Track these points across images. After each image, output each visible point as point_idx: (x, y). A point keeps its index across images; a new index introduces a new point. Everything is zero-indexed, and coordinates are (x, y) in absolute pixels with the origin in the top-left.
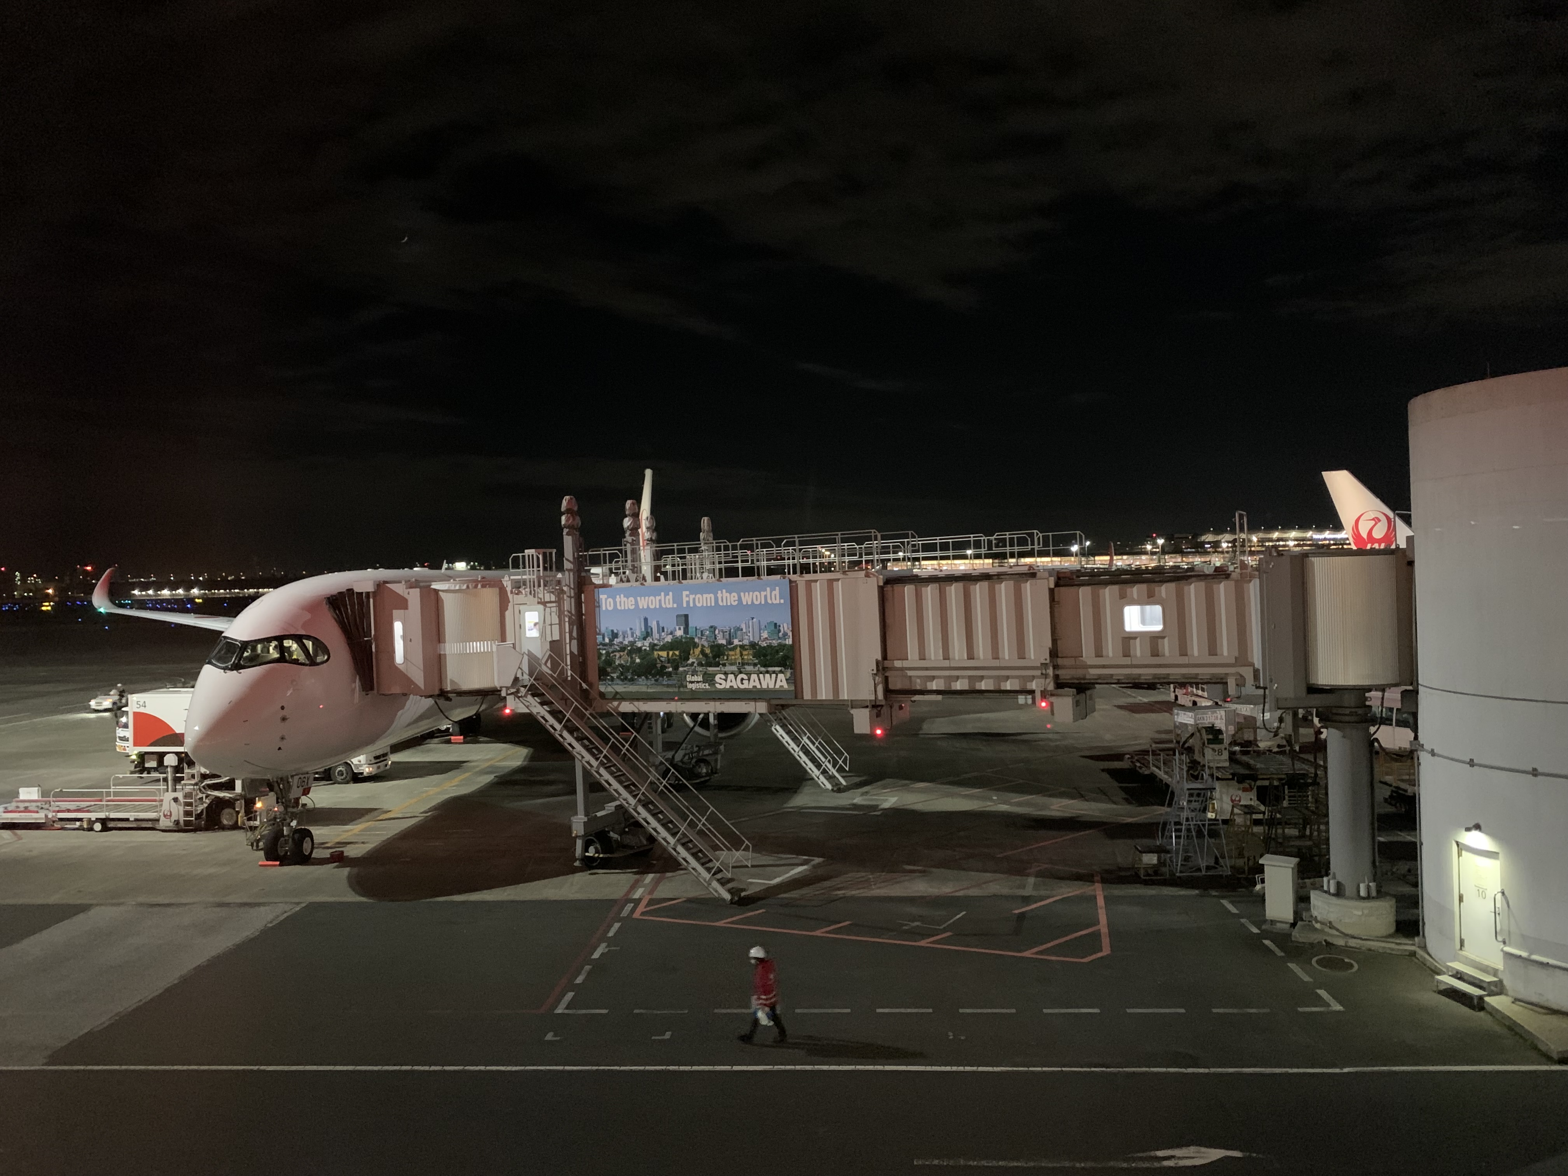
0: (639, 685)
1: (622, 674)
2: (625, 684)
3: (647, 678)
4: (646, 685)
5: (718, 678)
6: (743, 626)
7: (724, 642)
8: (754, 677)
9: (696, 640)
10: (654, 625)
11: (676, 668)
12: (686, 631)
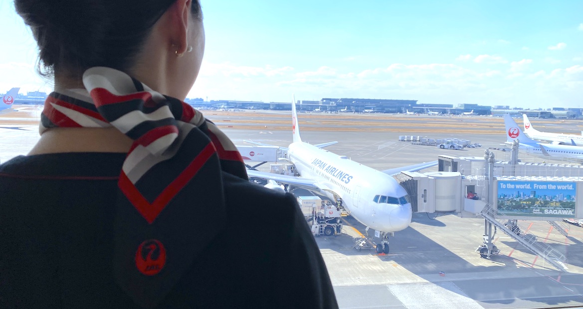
0: (514, 211)
1: (507, 208)
2: (509, 211)
4: (517, 211)
5: (545, 211)
6: (557, 196)
7: (549, 200)
8: (560, 211)
9: (538, 199)
10: (522, 194)
11: (529, 207)
12: (534, 196)
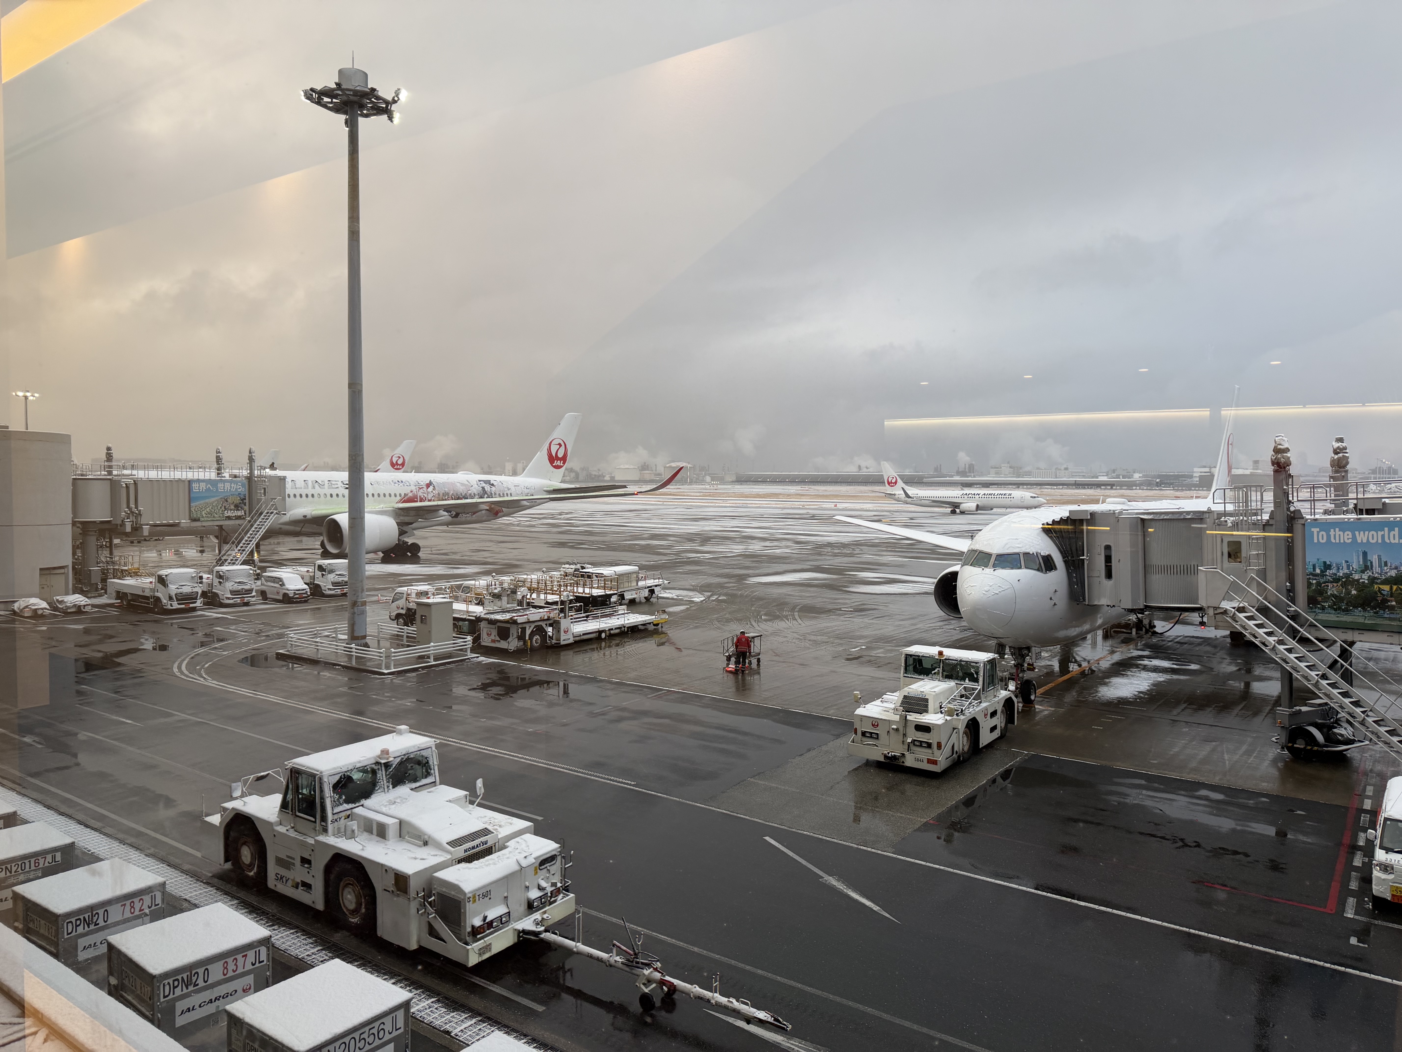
0: (1354, 615)
1: (1334, 604)
2: (1338, 613)
3: (1365, 610)
4: (1363, 616)
10: (1374, 559)
